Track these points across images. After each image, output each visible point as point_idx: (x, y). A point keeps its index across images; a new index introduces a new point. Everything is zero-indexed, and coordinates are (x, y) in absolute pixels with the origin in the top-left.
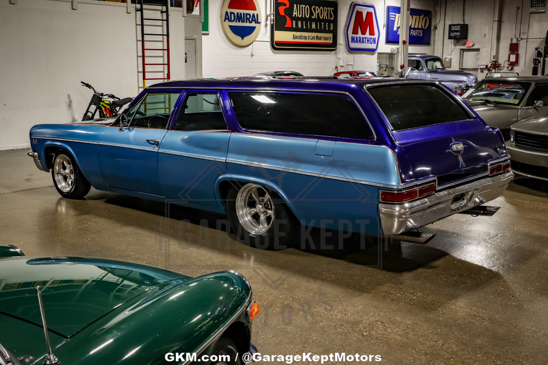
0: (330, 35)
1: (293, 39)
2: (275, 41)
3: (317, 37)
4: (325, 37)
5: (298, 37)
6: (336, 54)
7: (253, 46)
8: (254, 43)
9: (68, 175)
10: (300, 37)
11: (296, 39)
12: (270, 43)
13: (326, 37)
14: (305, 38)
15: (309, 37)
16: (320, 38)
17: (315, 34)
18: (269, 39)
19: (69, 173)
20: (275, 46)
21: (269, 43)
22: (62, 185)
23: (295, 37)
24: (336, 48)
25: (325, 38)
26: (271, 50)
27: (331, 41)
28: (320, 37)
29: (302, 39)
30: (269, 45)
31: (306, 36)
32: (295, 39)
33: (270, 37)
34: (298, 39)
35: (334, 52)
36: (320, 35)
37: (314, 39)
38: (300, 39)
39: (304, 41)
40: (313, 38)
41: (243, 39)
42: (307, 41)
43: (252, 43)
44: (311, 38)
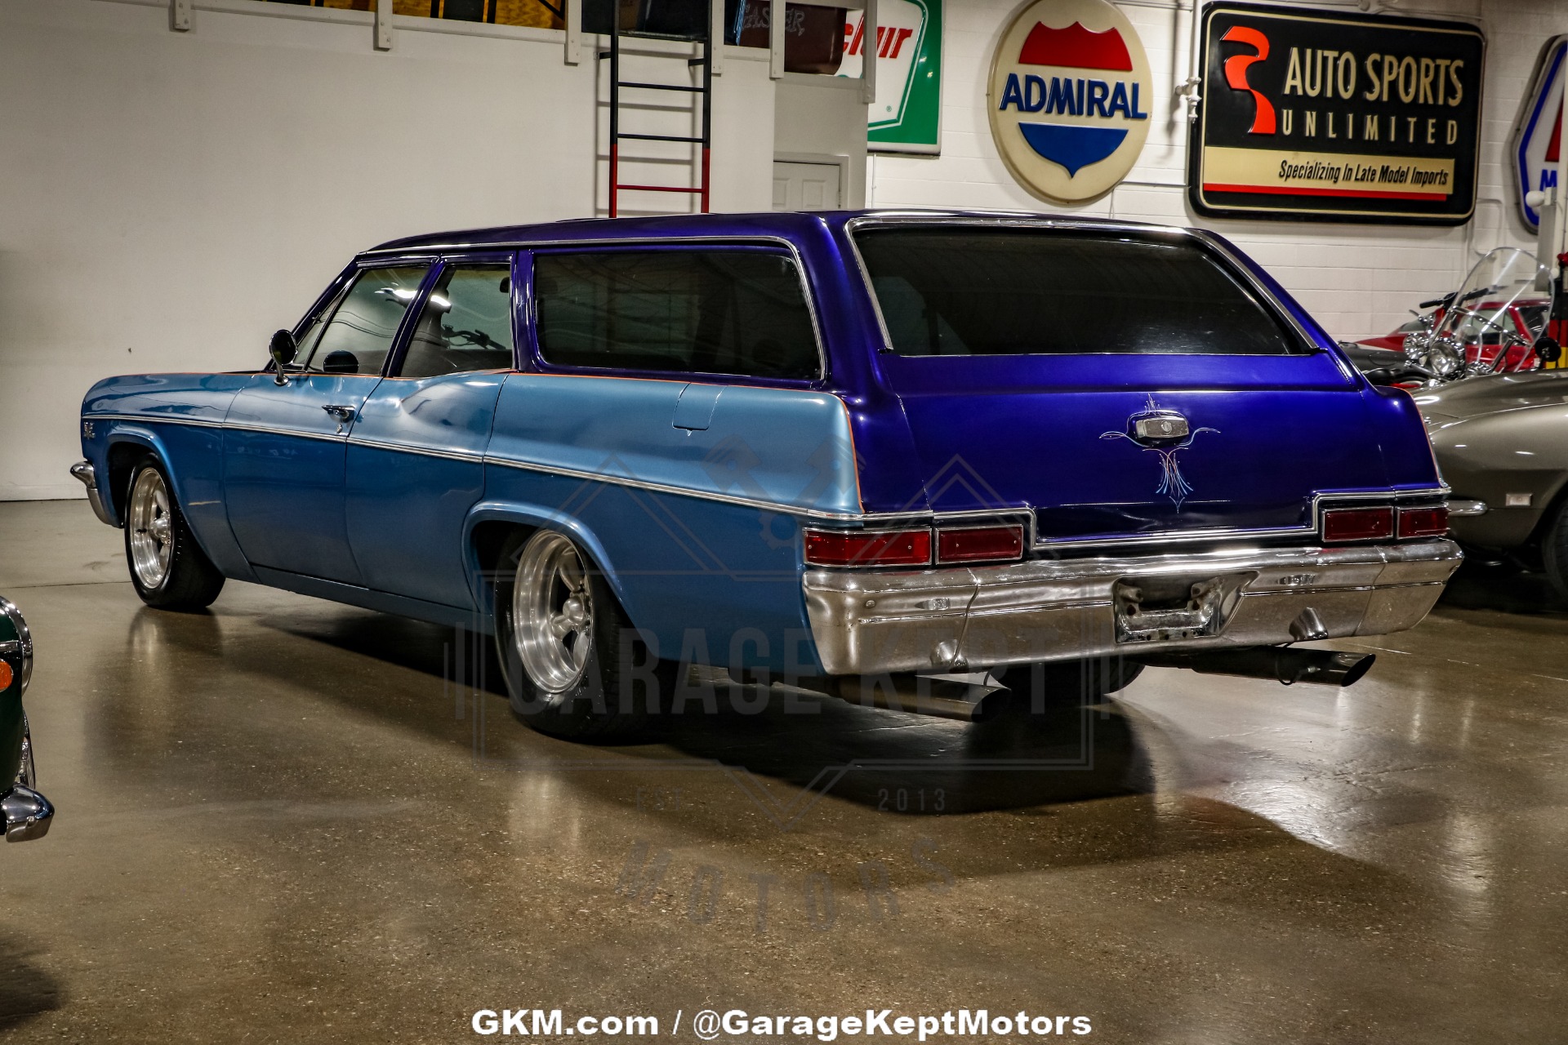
0: (1447, 166)
1: (1281, 176)
2: (1204, 185)
3: (1385, 171)
4: (1419, 173)
5: (1303, 172)
6: (1468, 237)
7: (1114, 203)
8: (1119, 190)
9: (163, 533)
10: (1311, 173)
11: (1294, 177)
12: (1185, 193)
13: (1427, 173)
14: (1333, 174)
15: (1351, 170)
16: (1401, 176)
17: (1376, 162)
18: (1179, 177)
19: (164, 528)
20: (1204, 201)
21: (1182, 190)
22: (148, 565)
23: (1287, 171)
24: (1471, 216)
25: (1421, 178)
26: (1188, 216)
27: (1448, 189)
28: (1398, 172)
29: (1321, 178)
30: (1179, 197)
31: (1339, 169)
32: (1288, 176)
33: (1185, 170)
34: (1300, 177)
35: (1459, 229)
36: (1395, 163)
37: (1372, 180)
38: (1309, 177)
39: (1326, 185)
40: (1369, 174)
41: (1072, 176)
42: (1342, 185)
43: (1109, 190)
44: (1359, 177)
